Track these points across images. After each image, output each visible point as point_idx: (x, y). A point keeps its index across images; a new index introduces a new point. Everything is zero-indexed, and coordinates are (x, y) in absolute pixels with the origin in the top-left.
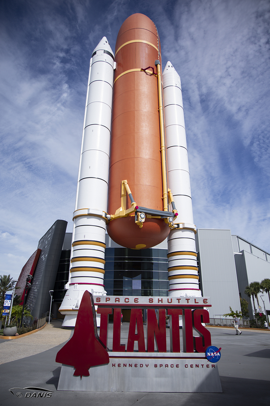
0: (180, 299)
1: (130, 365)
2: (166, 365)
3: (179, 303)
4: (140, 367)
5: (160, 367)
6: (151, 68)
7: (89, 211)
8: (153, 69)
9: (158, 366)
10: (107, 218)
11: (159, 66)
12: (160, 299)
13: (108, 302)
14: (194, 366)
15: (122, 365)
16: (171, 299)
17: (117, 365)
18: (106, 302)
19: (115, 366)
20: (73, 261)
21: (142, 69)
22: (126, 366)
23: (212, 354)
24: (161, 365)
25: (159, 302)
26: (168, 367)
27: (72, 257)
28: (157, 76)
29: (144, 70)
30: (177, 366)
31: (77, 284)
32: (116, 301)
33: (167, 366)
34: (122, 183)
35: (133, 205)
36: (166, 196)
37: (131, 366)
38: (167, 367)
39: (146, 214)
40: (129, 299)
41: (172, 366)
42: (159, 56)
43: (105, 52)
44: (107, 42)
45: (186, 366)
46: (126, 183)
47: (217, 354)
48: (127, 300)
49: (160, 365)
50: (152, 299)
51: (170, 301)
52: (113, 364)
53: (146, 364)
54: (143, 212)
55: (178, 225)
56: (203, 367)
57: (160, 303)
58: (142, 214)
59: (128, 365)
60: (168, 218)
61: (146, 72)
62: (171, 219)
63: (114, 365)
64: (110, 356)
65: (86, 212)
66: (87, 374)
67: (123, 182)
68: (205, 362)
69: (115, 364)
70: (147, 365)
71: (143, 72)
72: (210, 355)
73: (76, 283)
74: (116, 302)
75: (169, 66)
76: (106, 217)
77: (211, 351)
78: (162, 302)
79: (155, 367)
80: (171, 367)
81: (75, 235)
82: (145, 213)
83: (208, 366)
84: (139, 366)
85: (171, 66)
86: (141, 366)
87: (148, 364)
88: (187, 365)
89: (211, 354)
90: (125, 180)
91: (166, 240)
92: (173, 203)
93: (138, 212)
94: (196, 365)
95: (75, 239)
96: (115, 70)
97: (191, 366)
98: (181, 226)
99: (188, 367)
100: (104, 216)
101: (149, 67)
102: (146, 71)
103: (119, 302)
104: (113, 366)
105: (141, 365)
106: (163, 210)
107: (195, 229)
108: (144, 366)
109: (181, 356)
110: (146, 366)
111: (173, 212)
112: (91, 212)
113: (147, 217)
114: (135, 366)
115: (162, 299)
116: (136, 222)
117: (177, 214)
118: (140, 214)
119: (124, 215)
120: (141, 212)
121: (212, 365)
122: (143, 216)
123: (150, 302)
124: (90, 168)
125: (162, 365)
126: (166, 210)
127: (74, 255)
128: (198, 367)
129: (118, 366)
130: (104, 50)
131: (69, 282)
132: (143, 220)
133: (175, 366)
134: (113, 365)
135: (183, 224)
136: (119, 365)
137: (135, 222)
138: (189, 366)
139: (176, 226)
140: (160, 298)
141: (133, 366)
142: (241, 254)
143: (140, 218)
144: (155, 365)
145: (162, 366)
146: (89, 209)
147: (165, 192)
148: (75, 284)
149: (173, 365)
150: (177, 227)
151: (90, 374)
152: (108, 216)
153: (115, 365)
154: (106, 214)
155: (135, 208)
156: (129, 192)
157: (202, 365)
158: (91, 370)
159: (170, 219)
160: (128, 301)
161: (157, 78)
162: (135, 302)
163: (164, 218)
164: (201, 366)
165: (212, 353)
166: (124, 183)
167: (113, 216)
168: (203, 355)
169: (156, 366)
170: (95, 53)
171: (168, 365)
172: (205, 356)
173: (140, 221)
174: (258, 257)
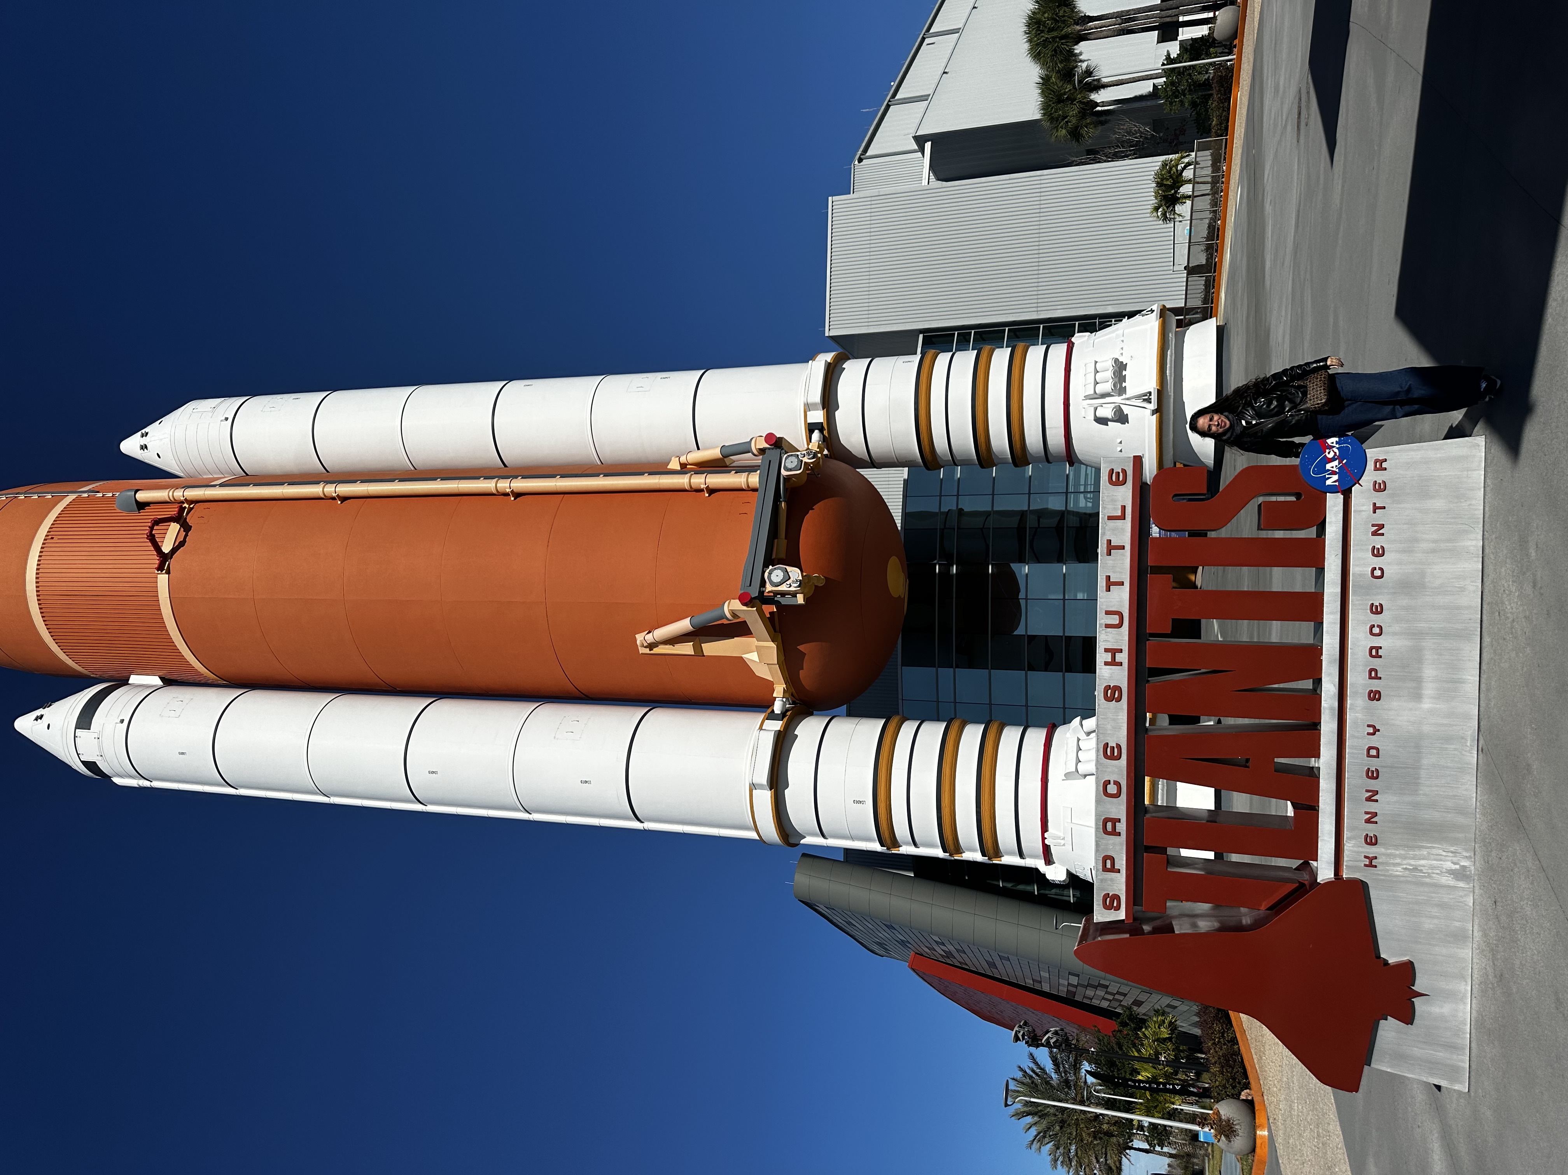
0: (1108, 578)
1: (1369, 799)
2: (1371, 655)
3: (1122, 584)
4: (1378, 756)
5: (1380, 678)
6: (152, 528)
7: (761, 787)
8: (157, 522)
9: (1375, 685)
10: (787, 711)
11: (142, 496)
12: (1108, 657)
13: (1121, 863)
14: (1378, 542)
15: (1371, 830)
16: (1108, 613)
17: (1372, 851)
18: (1119, 871)
19: (1376, 858)
20: (958, 850)
21: (160, 568)
22: (1375, 814)
23: (1332, 466)
24: (1373, 674)
25: (1121, 664)
26: (1381, 648)
27: (939, 853)
28: (190, 502)
29: (164, 559)
30: (1377, 610)
31: (1046, 835)
32: (1115, 833)
33: (1375, 652)
34: (647, 651)
35: (734, 614)
36: (699, 480)
37: (1376, 793)
38: (1380, 652)
39: (769, 561)
40: (1109, 782)
41: (1376, 630)
42: (100, 495)
43: (85, 720)
44: (41, 717)
45: (1378, 574)
46: (650, 638)
47: (1331, 447)
48: (1112, 789)
49: (1370, 678)
50: (1108, 688)
51: (1115, 620)
52: (1366, 865)
53: (1369, 734)
54: (763, 572)
55: (811, 428)
56: (1384, 508)
57: (1123, 657)
58: (769, 577)
59: (1372, 807)
60: (784, 473)
61: (174, 551)
62: (789, 462)
63: (1371, 859)
64: (1335, 875)
65: (764, 798)
66: (1407, 970)
67: (643, 650)
68: (1361, 495)
69: (1366, 857)
70: (1371, 730)
71: (174, 563)
72: (1336, 477)
73: (1044, 839)
74: (1119, 834)
75: (144, 447)
76: (783, 715)
77: (1322, 468)
78: (1121, 651)
79: (1379, 699)
80: (1380, 634)
81: (852, 838)
82: (766, 566)
83: (1379, 487)
84: (1374, 764)
85: (144, 441)
86: (1373, 752)
87: (1369, 726)
88: (1374, 569)
89: (1334, 473)
90: (638, 642)
91: (868, 473)
92: (728, 452)
93: (761, 593)
94: (1375, 533)
95: (869, 839)
96: (168, 682)
97: (1378, 553)
98: (818, 416)
99: (1381, 569)
100: (777, 725)
101: (152, 538)
102: (166, 548)
103: (1119, 820)
104: (1376, 867)
105: (1369, 755)
106: (755, 490)
107: (829, 357)
108: (1374, 741)
109: (1339, 590)
110: (1373, 734)
111: (762, 451)
112: (763, 776)
113: (783, 555)
114: (1372, 778)
115: (1106, 650)
116: (800, 599)
117: (769, 437)
118: (769, 588)
119: (773, 645)
120: (763, 583)
121: (1376, 469)
122: (777, 575)
123: (1119, 699)
124: (586, 782)
125: (1371, 671)
126: (754, 479)
127: (931, 845)
128: (1382, 526)
129: (1376, 844)
130: (76, 728)
131: (1039, 864)
132: (795, 573)
133: (1376, 619)
134: (1371, 865)
135: (808, 407)
136: (1371, 841)
137: (801, 605)
138: (1377, 562)
139: (816, 435)
140: (1102, 657)
141: (1373, 784)
142: (928, 145)
143: (783, 588)
144: (1370, 699)
145: (1376, 671)
146: (753, 787)
147: (682, 481)
148: (1047, 842)
149: (1372, 626)
150: (821, 430)
151: (1405, 959)
152: (778, 708)
153: (1370, 856)
154: (772, 716)
155: (744, 604)
156: (684, 625)
157: (1375, 508)
158: (1391, 954)
159: (789, 466)
160: (1117, 783)
161: (196, 502)
162: (1119, 757)
163: (785, 489)
164: (1380, 517)
165: (1328, 466)
166: (651, 646)
167: (779, 690)
168: (1334, 503)
169: (1375, 696)
170: (91, 765)
171: (1371, 648)
172: (1340, 497)
173: (799, 586)
174: (945, 73)
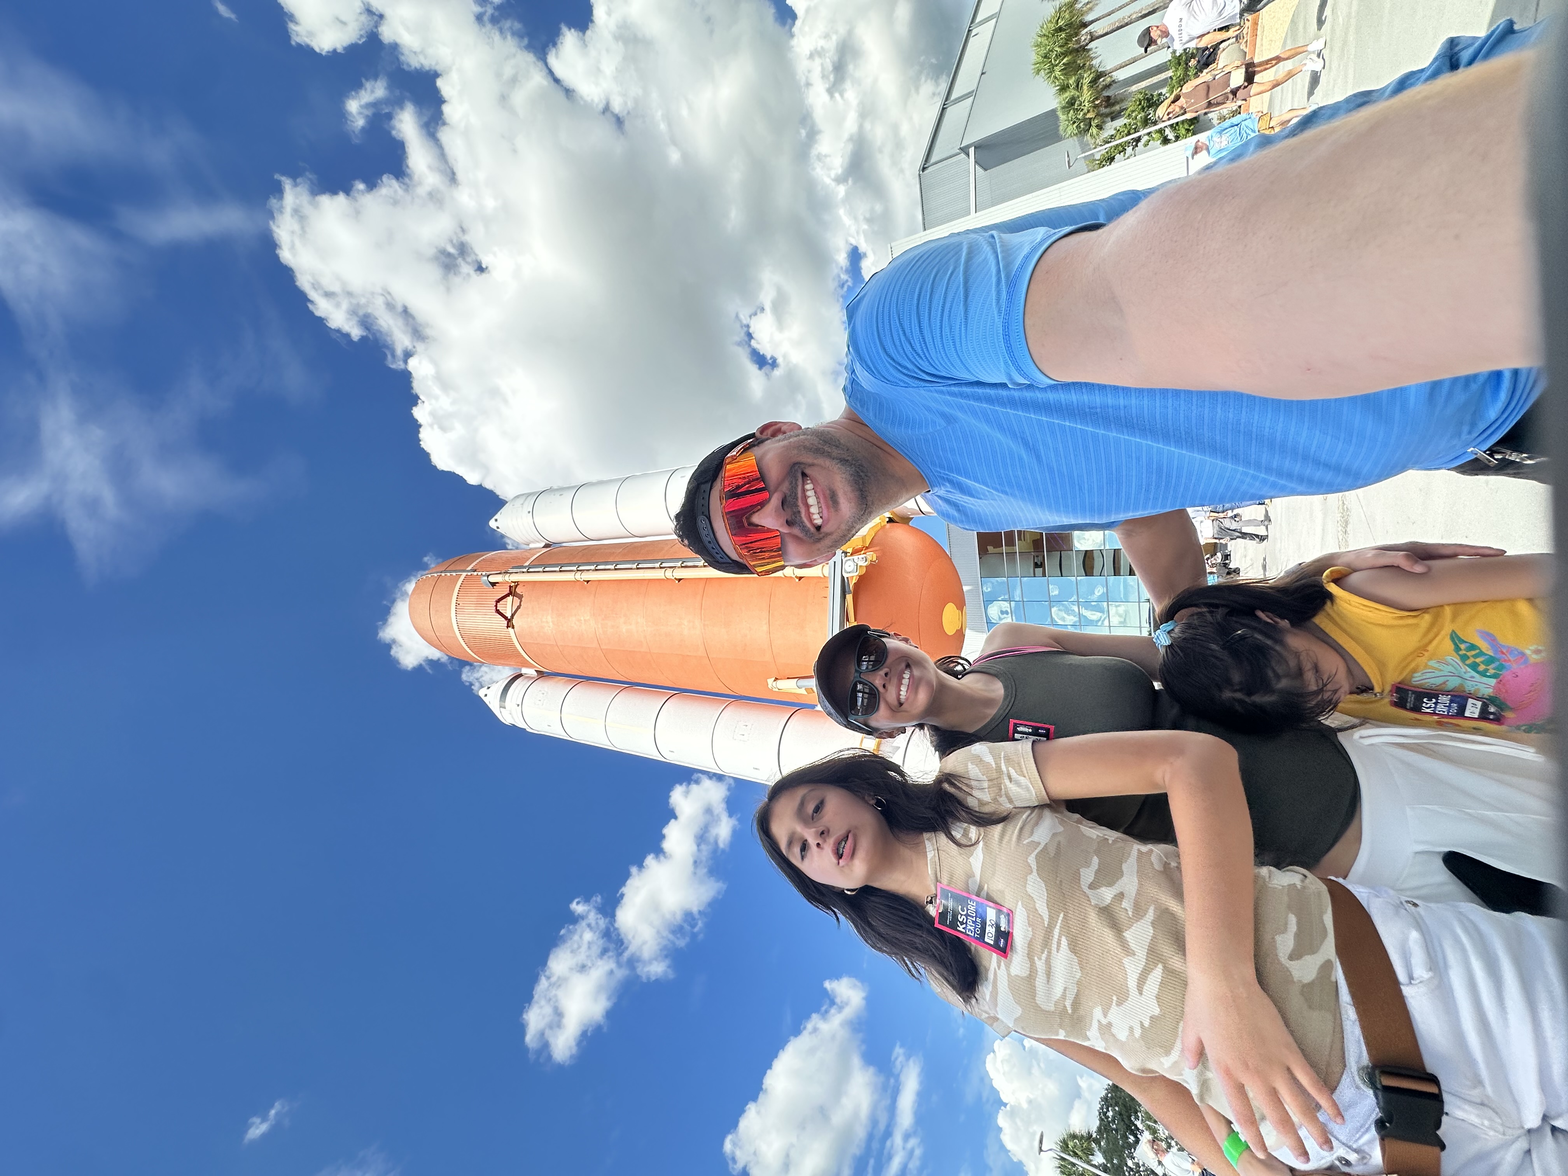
6: (496, 606)
8: (498, 601)
21: (508, 627)
29: (509, 622)
34: (777, 690)
60: (845, 575)
61: (513, 616)
62: (848, 566)
71: (514, 621)
90: (770, 685)
101: (498, 611)
102: (509, 615)
130: (501, 703)
142: (972, 151)
156: (793, 684)
174: (983, 74)
